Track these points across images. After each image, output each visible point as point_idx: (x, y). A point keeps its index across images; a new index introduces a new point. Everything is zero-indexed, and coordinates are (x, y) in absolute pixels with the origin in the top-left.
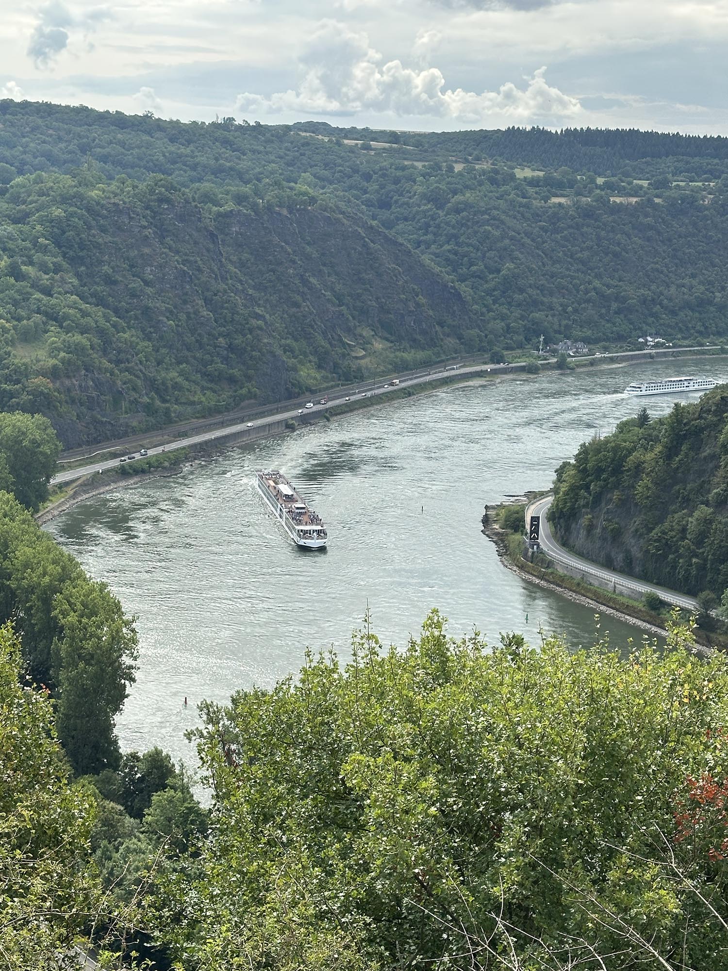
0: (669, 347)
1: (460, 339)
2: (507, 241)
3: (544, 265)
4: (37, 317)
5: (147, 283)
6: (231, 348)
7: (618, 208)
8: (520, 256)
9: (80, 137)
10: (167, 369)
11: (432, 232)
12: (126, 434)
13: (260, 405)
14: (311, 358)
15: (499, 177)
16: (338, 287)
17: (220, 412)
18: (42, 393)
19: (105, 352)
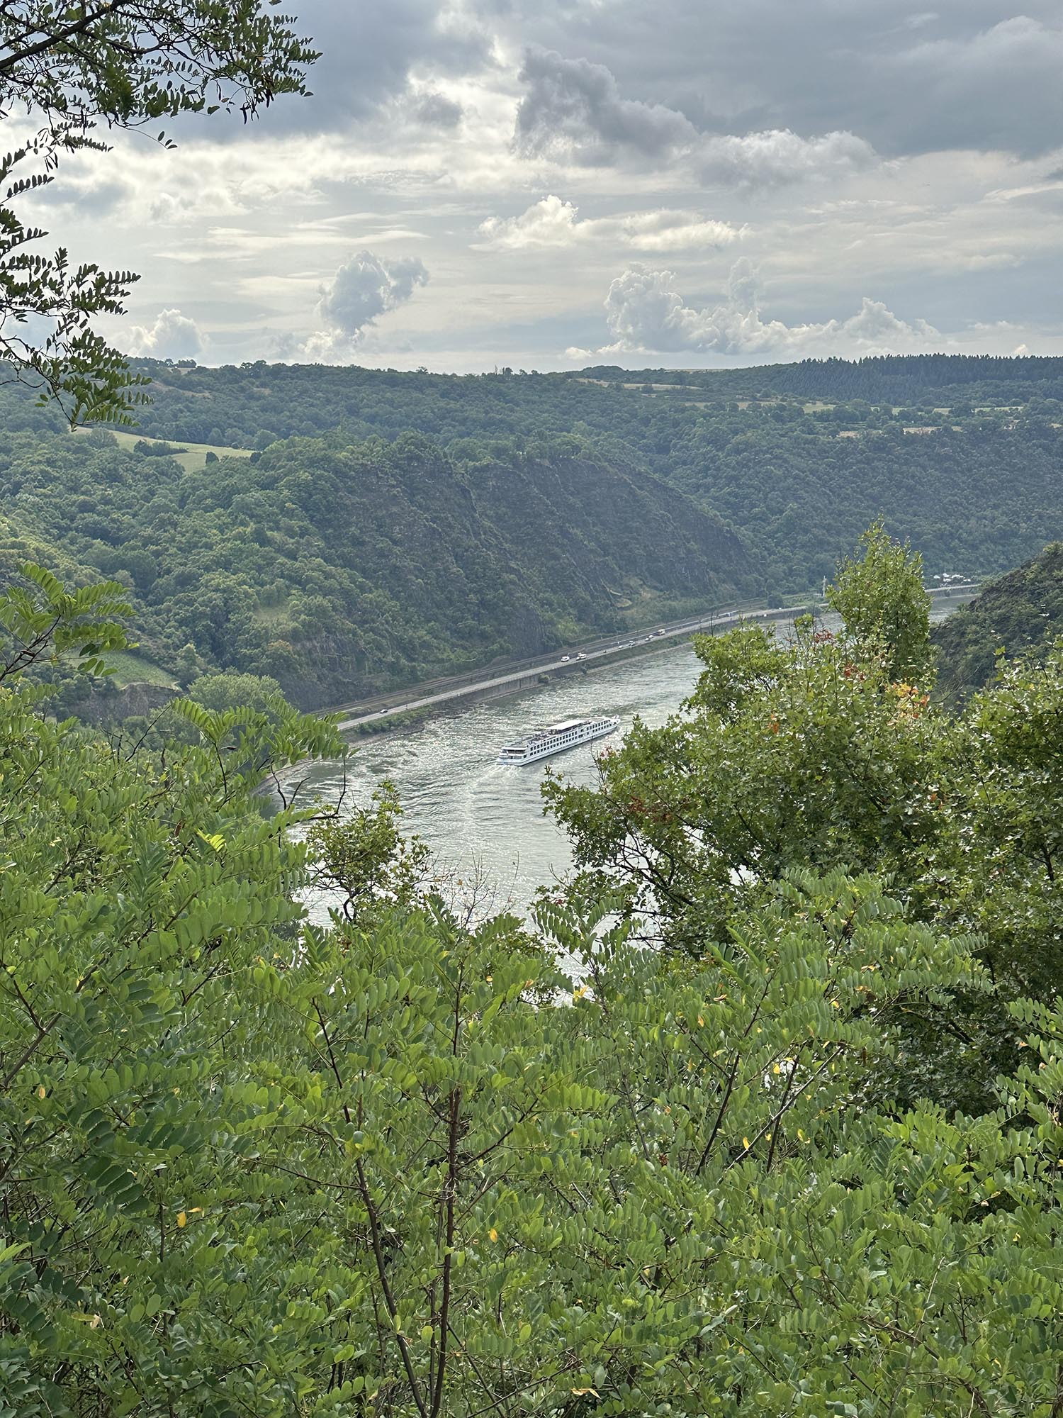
0: (967, 583)
1: (736, 584)
2: (790, 481)
3: (831, 503)
4: (280, 582)
5: (395, 542)
6: (483, 603)
7: (913, 439)
8: (805, 495)
9: (348, 397)
10: (415, 628)
11: (712, 475)
12: (369, 694)
13: (513, 660)
14: (571, 610)
15: (785, 414)
16: (603, 537)
17: (470, 669)
18: (281, 656)
19: (350, 613)
